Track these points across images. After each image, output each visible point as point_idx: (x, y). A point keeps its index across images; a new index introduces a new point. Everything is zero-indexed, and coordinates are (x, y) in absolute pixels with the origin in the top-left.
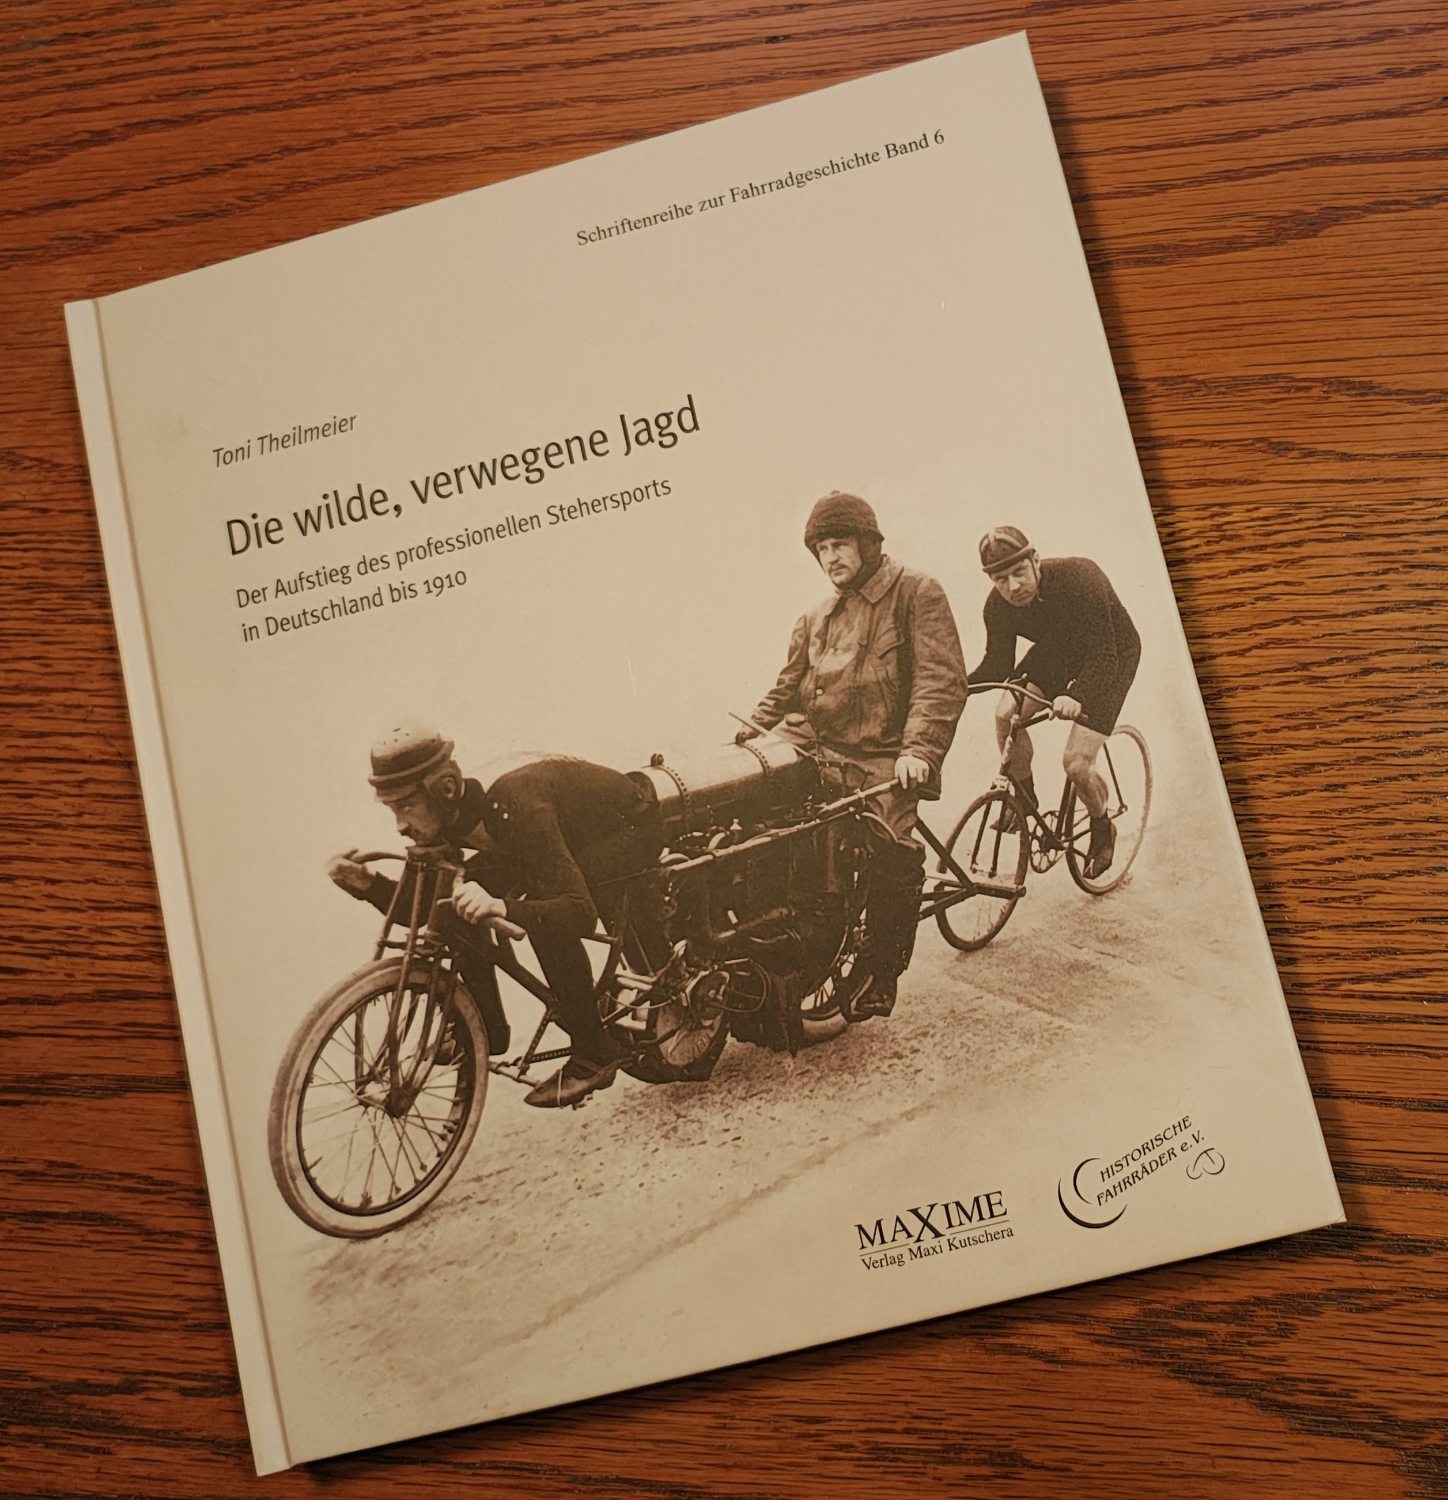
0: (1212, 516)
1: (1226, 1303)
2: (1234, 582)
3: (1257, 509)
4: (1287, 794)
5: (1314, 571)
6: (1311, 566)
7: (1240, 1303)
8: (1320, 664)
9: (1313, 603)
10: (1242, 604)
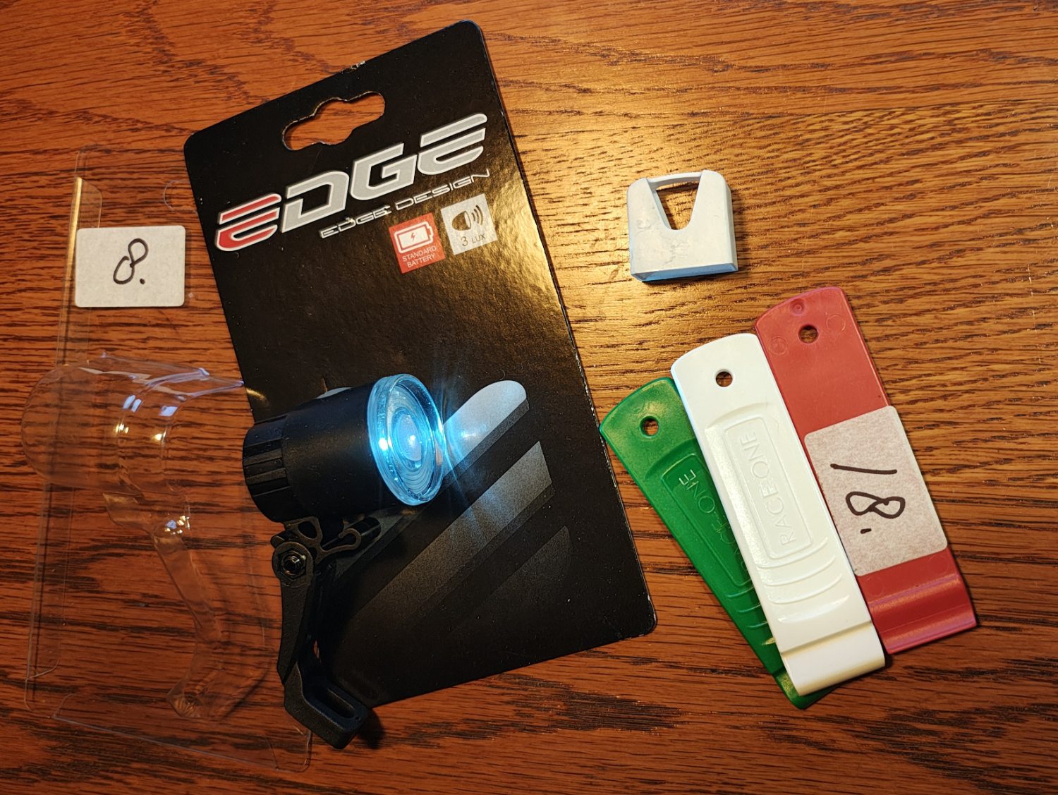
0: (945, 114)
1: (954, 712)
2: (961, 166)
3: (982, 106)
4: (1005, 332)
5: (1028, 155)
6: (1024, 151)
7: (964, 712)
8: (1032, 229)
9: (1026, 180)
10: (970, 183)
